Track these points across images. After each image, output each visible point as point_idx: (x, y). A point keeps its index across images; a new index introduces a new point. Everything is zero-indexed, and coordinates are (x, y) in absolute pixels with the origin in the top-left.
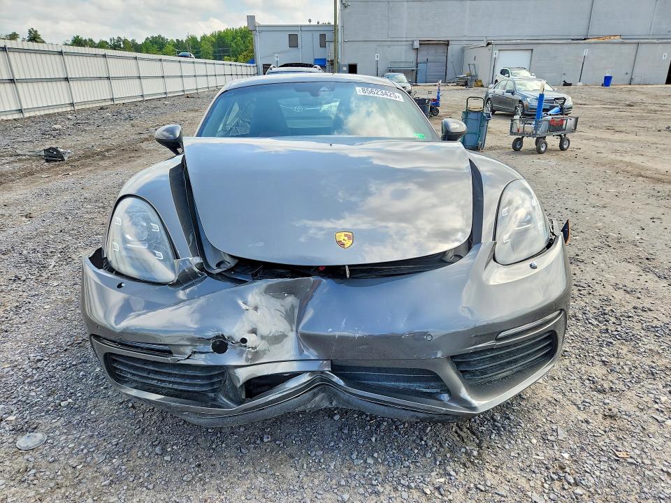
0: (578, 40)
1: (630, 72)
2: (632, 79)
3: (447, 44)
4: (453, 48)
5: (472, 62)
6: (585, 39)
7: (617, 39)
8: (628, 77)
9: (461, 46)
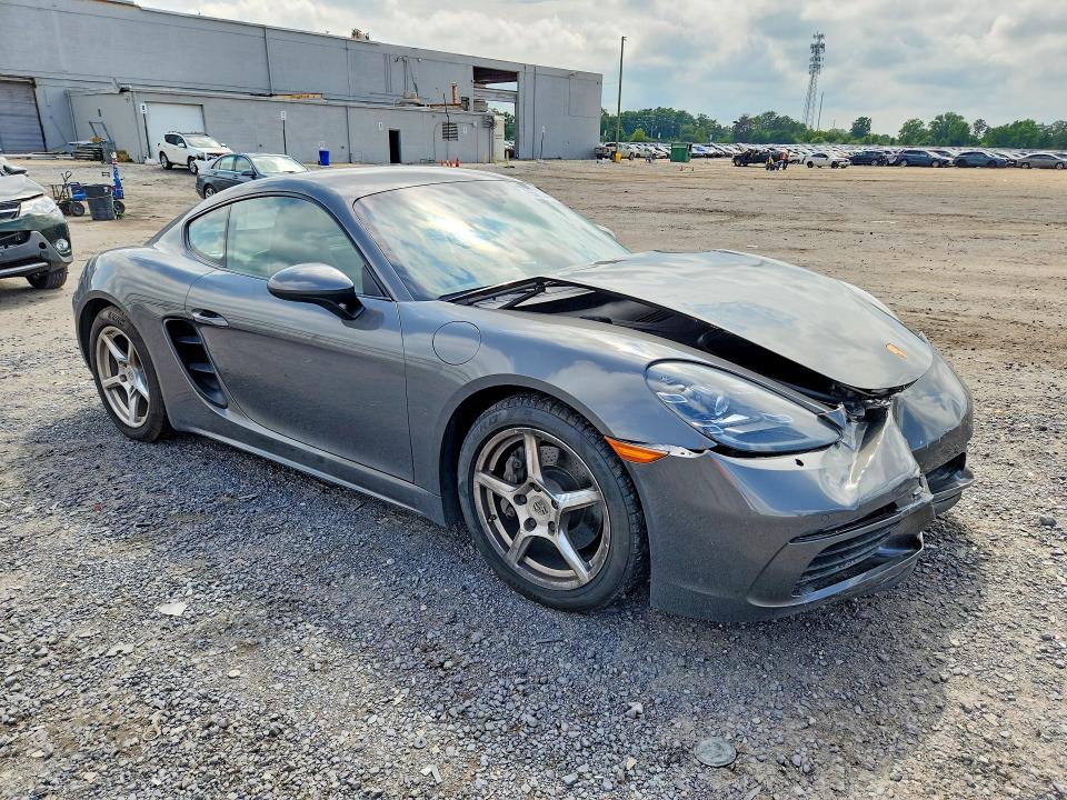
0: (260, 95)
1: (346, 146)
2: (350, 154)
3: (31, 84)
4: (47, 94)
5: (95, 118)
6: (271, 95)
7: (318, 99)
8: (345, 152)
9: (62, 90)
